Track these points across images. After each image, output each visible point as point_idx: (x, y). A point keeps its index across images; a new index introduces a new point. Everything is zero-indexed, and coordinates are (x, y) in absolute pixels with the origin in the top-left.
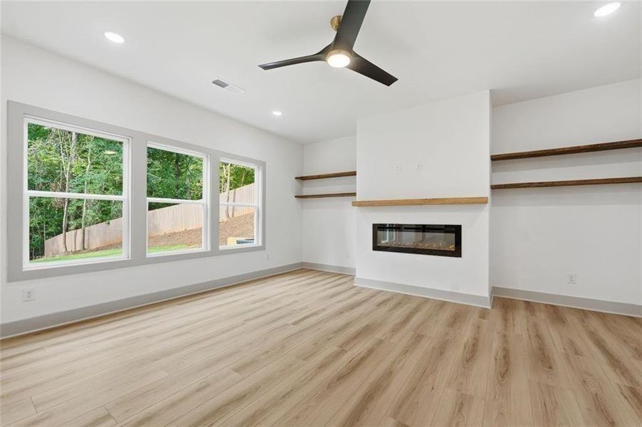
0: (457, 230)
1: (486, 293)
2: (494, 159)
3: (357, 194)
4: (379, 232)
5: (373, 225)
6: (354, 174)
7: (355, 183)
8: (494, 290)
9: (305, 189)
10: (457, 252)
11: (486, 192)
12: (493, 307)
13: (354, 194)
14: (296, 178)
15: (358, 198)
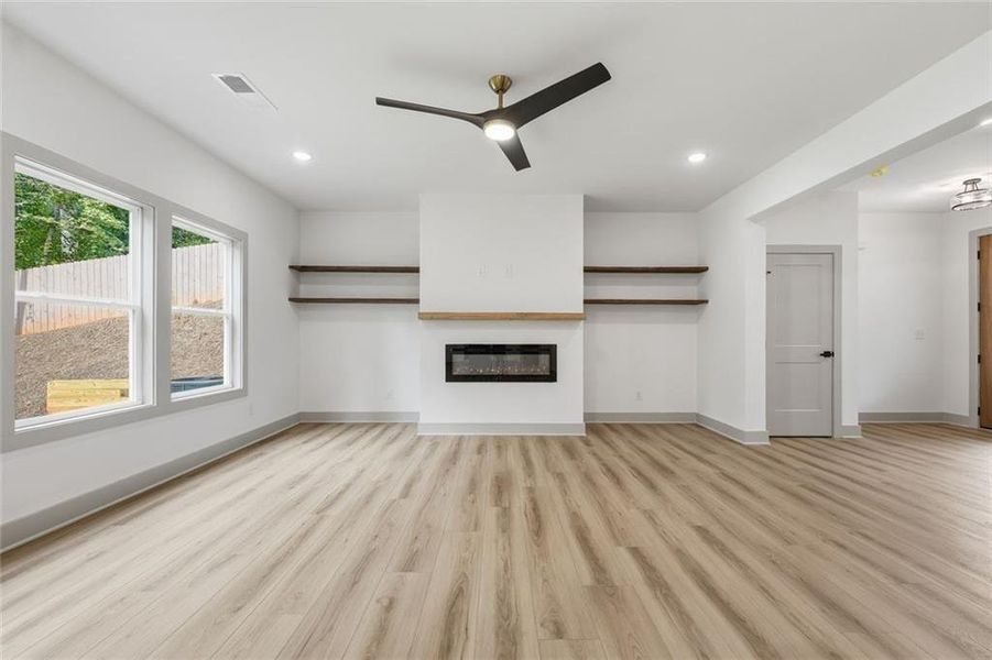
0: (550, 350)
1: (581, 421)
2: (587, 270)
3: (421, 302)
4: (454, 356)
5: (447, 346)
6: (416, 270)
7: (418, 284)
8: (587, 416)
9: (302, 287)
10: (551, 377)
11: (579, 308)
12: (587, 432)
13: (416, 301)
14: (291, 267)
15: (424, 307)
